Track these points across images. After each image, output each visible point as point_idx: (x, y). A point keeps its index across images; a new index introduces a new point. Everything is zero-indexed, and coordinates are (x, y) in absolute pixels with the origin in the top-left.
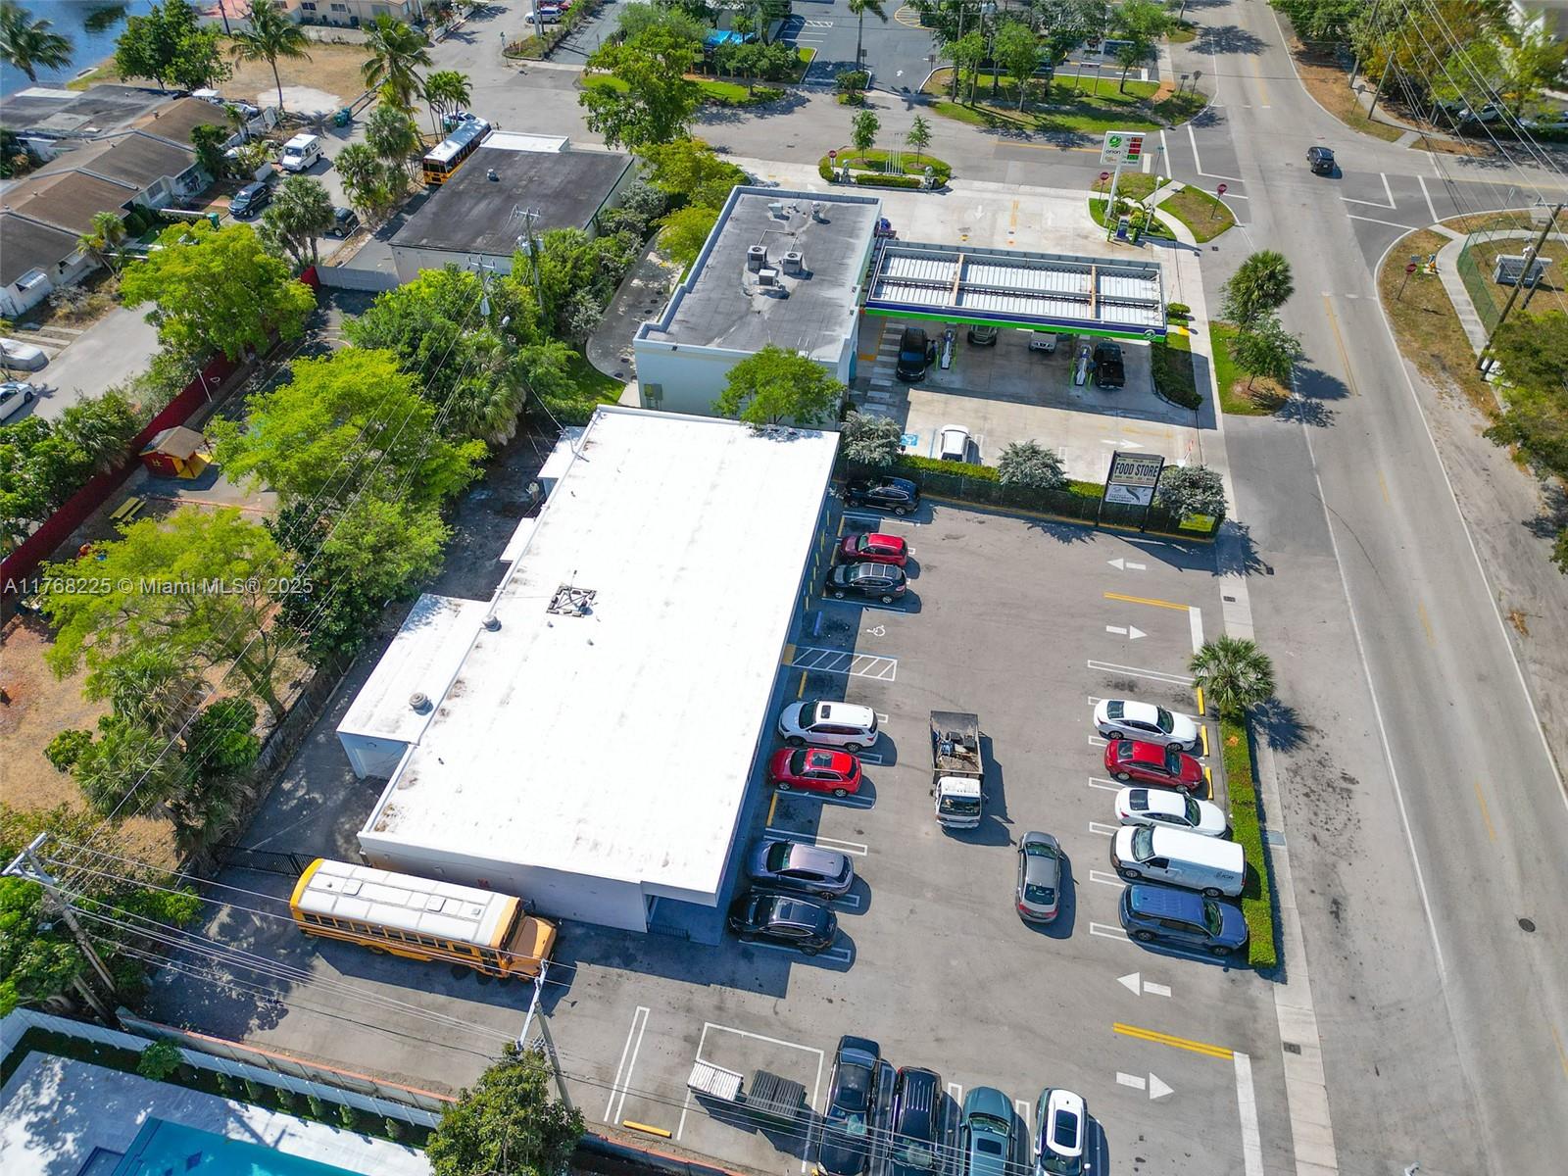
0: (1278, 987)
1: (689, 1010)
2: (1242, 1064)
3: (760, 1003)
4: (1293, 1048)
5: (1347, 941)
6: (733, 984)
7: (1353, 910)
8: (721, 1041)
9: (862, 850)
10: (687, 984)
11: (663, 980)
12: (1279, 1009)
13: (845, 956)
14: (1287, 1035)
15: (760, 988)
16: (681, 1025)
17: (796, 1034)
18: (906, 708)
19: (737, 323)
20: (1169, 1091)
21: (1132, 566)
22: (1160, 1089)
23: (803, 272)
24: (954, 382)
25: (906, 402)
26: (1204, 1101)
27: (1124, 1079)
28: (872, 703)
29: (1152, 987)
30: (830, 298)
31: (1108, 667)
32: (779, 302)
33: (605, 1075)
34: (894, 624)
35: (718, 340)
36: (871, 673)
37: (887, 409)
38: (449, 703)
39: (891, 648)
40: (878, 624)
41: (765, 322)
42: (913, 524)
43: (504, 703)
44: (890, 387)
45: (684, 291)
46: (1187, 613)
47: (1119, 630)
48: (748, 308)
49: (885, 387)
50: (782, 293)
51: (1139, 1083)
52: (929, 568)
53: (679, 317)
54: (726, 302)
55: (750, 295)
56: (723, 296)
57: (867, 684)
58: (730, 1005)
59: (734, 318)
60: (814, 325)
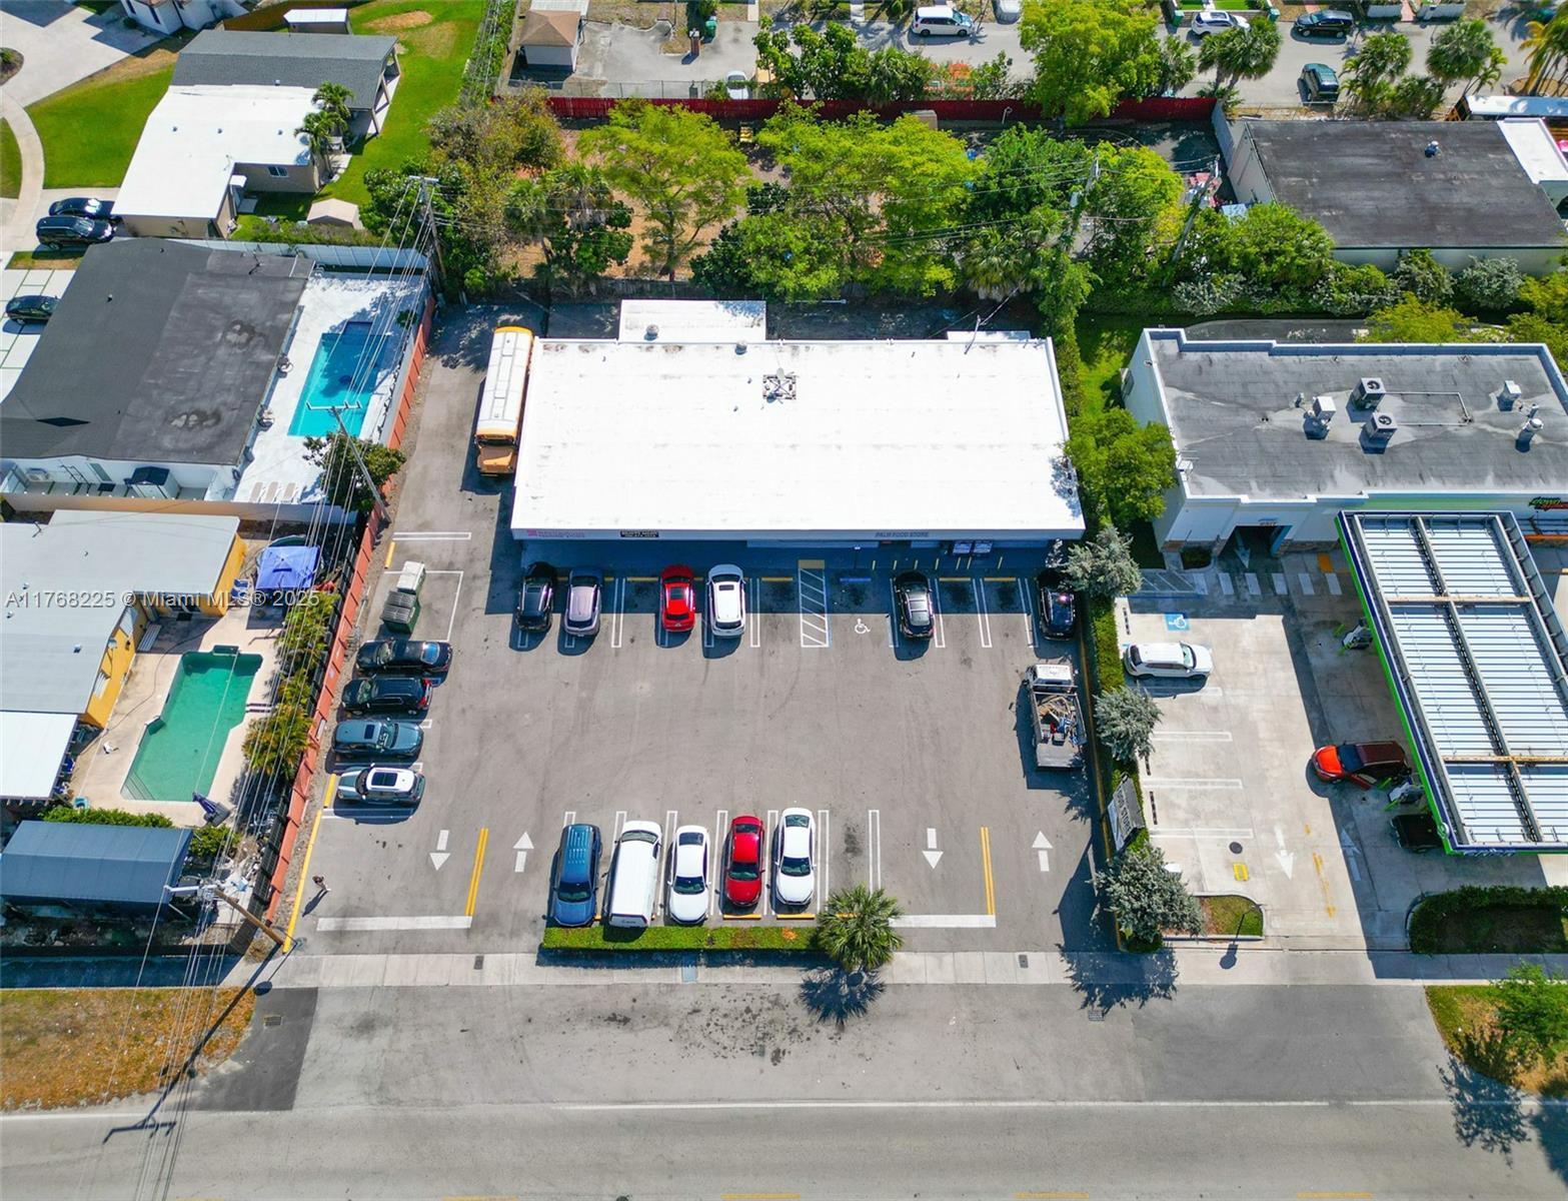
0: (533, 958)
1: (472, 561)
2: (463, 922)
3: (481, 598)
4: (479, 964)
5: (585, 1025)
6: (494, 580)
8: (451, 583)
9: (617, 643)
10: (490, 555)
11: (492, 543)
12: (513, 955)
13: (523, 644)
14: (489, 959)
15: (491, 596)
16: (461, 557)
17: (459, 624)
18: (772, 660)
19: (1233, 406)
20: (437, 866)
21: (1043, 857)
22: (438, 860)
23: (1375, 442)
24: (1320, 655)
25: (1250, 614)
26: (430, 891)
27: (444, 834)
28: (770, 634)
29: (521, 858)
30: (1332, 477)
31: (874, 830)
32: (1298, 434)
33: (423, 527)
34: (875, 639)
35: (1189, 395)
36: (807, 629)
37: (1228, 596)
38: (658, 348)
39: (842, 640)
40: (872, 627)
41: (1247, 427)
42: (1030, 641)
43: (665, 377)
44: (1275, 594)
45: (1267, 348)
46: (984, 912)
47: (932, 841)
48: (1268, 409)
49: (1273, 589)
50: (1315, 431)
51: (442, 845)
52: (967, 662)
53: (1216, 356)
54: (1271, 388)
55: (1298, 406)
56: (1281, 384)
57: (792, 628)
58: (478, 583)
59: (1242, 401)
60: (1265, 470)
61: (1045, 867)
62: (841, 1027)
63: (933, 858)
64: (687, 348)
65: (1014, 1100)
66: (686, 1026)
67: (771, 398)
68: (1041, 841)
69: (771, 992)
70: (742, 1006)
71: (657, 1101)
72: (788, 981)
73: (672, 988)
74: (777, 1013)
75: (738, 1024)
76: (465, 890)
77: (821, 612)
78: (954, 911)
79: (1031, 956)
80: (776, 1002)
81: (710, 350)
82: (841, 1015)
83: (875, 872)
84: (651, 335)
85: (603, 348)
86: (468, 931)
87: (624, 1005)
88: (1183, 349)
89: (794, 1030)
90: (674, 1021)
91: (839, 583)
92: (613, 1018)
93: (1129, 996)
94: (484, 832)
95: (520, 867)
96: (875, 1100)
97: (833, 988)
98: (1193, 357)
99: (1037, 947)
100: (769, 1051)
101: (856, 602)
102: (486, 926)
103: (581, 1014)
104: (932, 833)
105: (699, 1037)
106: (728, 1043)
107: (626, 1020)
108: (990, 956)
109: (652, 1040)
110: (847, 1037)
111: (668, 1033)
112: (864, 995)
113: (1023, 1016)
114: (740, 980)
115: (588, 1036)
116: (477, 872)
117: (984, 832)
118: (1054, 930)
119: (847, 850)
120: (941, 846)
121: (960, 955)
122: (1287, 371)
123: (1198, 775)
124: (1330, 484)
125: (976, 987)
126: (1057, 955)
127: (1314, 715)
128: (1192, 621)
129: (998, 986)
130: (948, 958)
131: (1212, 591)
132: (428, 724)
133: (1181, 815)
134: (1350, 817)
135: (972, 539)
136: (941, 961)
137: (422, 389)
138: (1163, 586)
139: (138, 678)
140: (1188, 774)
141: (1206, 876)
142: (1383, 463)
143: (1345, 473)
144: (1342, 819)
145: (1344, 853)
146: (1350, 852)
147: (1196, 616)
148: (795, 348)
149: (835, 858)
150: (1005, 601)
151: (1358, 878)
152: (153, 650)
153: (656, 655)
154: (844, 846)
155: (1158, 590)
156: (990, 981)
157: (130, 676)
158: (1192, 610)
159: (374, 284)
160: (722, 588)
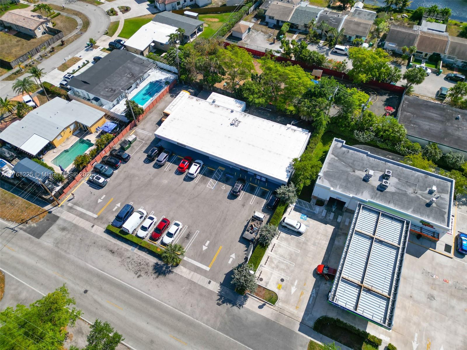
0: (104, 230)
1: (148, 140)
2: (95, 216)
3: (144, 149)
4: (93, 226)
5: (105, 249)
6: (149, 146)
7: (110, 255)
8: (141, 143)
9: (166, 169)
11: (155, 138)
12: (100, 228)
13: (146, 162)
14: (95, 226)
15: (147, 149)
16: (146, 139)
17: (136, 153)
18: (198, 187)
19: (347, 165)
20: (98, 202)
21: (231, 260)
22: (100, 201)
23: (382, 188)
24: (339, 241)
25: (326, 223)
26: (93, 206)
27: (104, 196)
28: (201, 181)
29: (116, 208)
30: (362, 193)
31: (195, 235)
32: (361, 178)
33: (143, 129)
34: (225, 191)
35: (336, 158)
36: (211, 183)
37: (323, 216)
38: (214, 105)
39: (217, 189)
40: (226, 188)
41: (347, 172)
42: (262, 207)
43: (211, 112)
44: (336, 221)
45: (367, 154)
46: (208, 266)
47: (207, 244)
48: (356, 169)
49: (337, 219)
50: (366, 179)
51: (102, 198)
52: (243, 205)
53: (351, 151)
54: (361, 164)
55: (366, 171)
56: (365, 164)
57: (207, 181)
58: (146, 145)
59: (350, 165)
60: (344, 184)
61: (230, 262)
62: (157, 277)
63: (205, 248)
64: (220, 107)
65: (185, 313)
66: (125, 260)
67: (232, 125)
68: (233, 256)
69: (147, 261)
70: (139, 261)
71: (108, 273)
72: (153, 260)
73: (127, 250)
74: (146, 267)
75: (136, 265)
76: (100, 210)
77: (217, 180)
78: (201, 263)
79: (212, 282)
80: (147, 264)
81: (225, 109)
82: (159, 274)
83: (189, 245)
84: (214, 102)
85: (202, 102)
86: (95, 219)
87: (115, 249)
88: (343, 146)
89: (147, 272)
90: (123, 258)
91: (225, 175)
92: (111, 251)
93: (230, 303)
94: (112, 199)
95: (114, 210)
96: (154, 297)
97: (162, 267)
98: (344, 149)
99: (215, 280)
100: (138, 274)
101: (226, 181)
102: (99, 218)
103: (105, 247)
104: (208, 242)
105: (126, 264)
106: (131, 268)
107: (113, 253)
108: (202, 277)
109: (116, 260)
110: (157, 280)
111: (120, 260)
112: (167, 272)
113: (201, 295)
114: (143, 255)
115: (104, 252)
116: (105, 207)
117: (221, 247)
118: (222, 278)
119: (186, 237)
120: (208, 246)
121: (196, 274)
122: (369, 162)
123: (284, 258)
124: (360, 194)
125: (194, 283)
126: (219, 285)
127: (327, 256)
128: (308, 218)
129: (199, 285)
130: (192, 273)
131: (319, 213)
132: (116, 172)
133: (273, 265)
134: (319, 287)
135: (262, 176)
136: (190, 272)
137: (162, 100)
138: (306, 207)
139: (69, 140)
140: (282, 256)
141: (270, 283)
142: (380, 194)
143: (367, 193)
144: (316, 286)
145: (311, 295)
146: (313, 295)
147: (310, 217)
148: (245, 115)
149: (182, 238)
150: (263, 195)
151: (310, 303)
152: (76, 135)
153: (173, 175)
154: (186, 236)
155: (304, 207)
156: (199, 283)
157: (68, 139)
158: (310, 216)
159: (167, 75)
160: (194, 165)
